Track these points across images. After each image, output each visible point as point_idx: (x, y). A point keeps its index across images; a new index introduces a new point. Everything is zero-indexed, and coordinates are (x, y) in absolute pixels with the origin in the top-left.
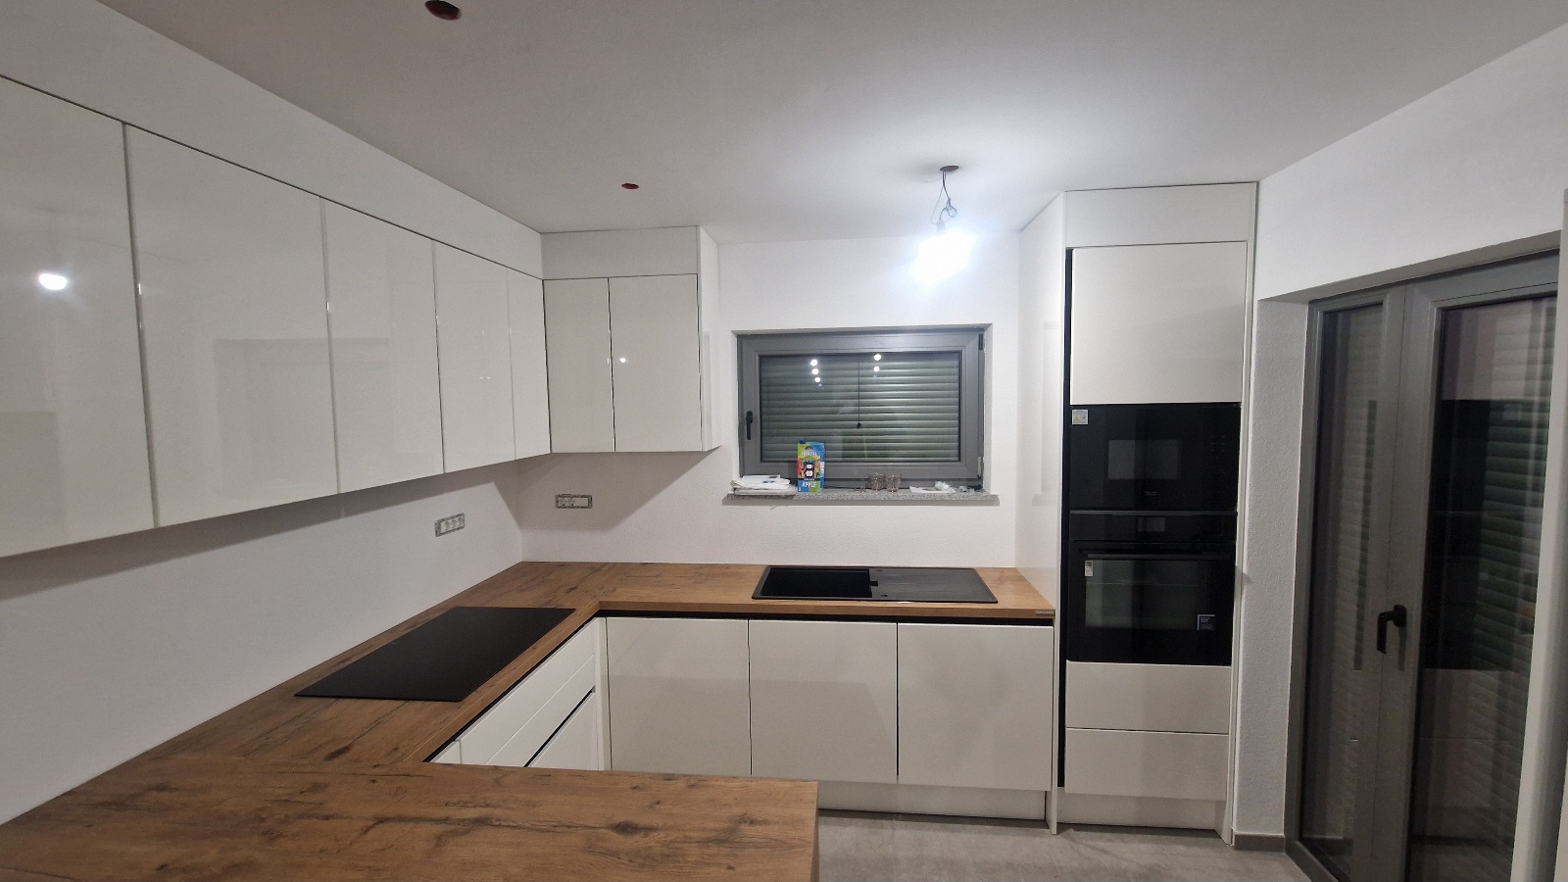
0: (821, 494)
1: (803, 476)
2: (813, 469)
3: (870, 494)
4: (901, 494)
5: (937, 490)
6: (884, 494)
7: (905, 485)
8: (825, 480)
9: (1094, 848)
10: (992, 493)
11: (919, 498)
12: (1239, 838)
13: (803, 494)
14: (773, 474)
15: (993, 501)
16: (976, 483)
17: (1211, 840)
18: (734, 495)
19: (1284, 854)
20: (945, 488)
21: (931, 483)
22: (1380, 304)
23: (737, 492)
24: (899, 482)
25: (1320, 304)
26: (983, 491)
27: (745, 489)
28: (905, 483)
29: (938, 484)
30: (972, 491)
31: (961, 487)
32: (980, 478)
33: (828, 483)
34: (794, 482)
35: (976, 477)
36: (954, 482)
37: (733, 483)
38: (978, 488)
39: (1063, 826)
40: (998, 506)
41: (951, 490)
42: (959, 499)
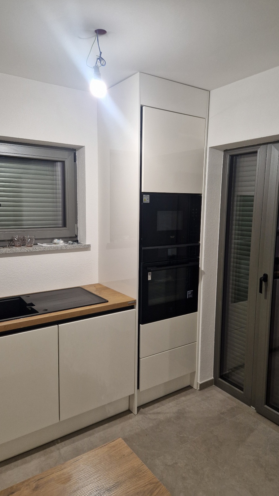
4: (34, 248)
5: (55, 244)
9: (154, 413)
10: (87, 243)
11: (48, 249)
12: (201, 385)
15: (87, 248)
16: (74, 239)
17: (190, 390)
19: (214, 385)
20: (61, 242)
21: (50, 240)
22: (256, 152)
25: (229, 152)
26: (80, 243)
29: (56, 241)
30: (75, 243)
31: (69, 242)
32: (76, 236)
35: (74, 236)
36: (64, 239)
38: (77, 242)
39: (139, 408)
40: (90, 250)
41: (64, 243)
42: (70, 248)
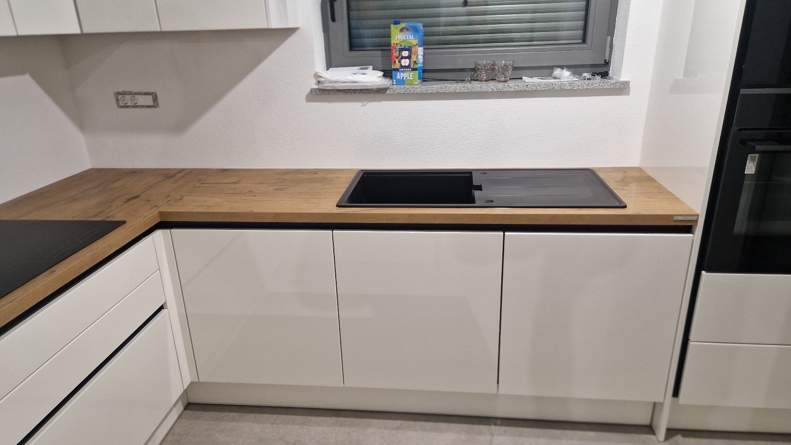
0: (420, 87)
1: (397, 65)
2: (409, 57)
3: (476, 86)
4: (512, 85)
5: (555, 78)
6: (491, 86)
7: (517, 74)
8: (424, 71)
10: (623, 78)
11: (534, 88)
13: (398, 89)
14: (362, 64)
15: (623, 89)
16: (602, 70)
18: (320, 90)
20: (565, 75)
21: (549, 71)
23: (321, 86)
24: (510, 72)
26: (610, 78)
27: (331, 82)
28: (518, 71)
29: (557, 72)
30: (598, 78)
31: (585, 74)
32: (607, 64)
33: (427, 74)
34: (388, 73)
35: (603, 62)
36: (576, 69)
37: (317, 76)
38: (605, 75)
39: (671, 432)
40: (628, 94)
41: (572, 77)
42: (580, 88)
